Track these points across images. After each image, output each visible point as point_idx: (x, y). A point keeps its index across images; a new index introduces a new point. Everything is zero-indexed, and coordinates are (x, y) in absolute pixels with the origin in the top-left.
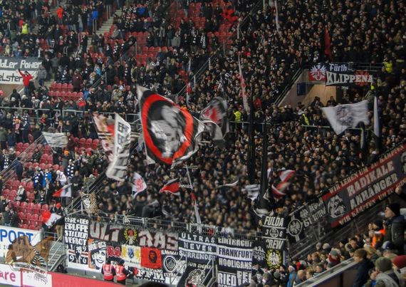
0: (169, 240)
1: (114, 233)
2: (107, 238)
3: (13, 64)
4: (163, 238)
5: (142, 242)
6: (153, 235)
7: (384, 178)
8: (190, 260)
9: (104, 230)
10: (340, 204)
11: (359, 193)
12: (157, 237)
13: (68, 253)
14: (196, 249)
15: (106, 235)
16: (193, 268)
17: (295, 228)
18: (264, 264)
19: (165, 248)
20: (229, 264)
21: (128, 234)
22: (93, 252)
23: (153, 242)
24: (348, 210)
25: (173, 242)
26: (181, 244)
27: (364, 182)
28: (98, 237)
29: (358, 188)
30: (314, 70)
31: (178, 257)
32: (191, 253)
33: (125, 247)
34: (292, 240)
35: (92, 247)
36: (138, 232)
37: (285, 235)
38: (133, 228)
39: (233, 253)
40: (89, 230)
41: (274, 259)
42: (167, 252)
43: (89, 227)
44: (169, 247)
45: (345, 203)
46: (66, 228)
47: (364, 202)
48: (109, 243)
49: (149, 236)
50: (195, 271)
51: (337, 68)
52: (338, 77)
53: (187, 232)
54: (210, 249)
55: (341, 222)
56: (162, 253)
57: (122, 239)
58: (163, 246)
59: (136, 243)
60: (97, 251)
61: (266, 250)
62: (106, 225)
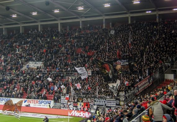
0: (92, 100)
1: (75, 99)
2: (73, 101)
3: (34, 63)
4: (90, 100)
5: (84, 101)
6: (87, 99)
7: (146, 83)
8: (98, 105)
10: (137, 89)
11: (141, 87)
12: (88, 100)
13: (62, 106)
14: (99, 102)
16: (99, 107)
17: (127, 95)
18: (119, 105)
19: (91, 103)
20: (109, 105)
21: (80, 100)
22: (69, 105)
23: (87, 101)
24: (139, 91)
25: (93, 101)
26: (95, 101)
27: (142, 84)
28: (71, 101)
29: (141, 86)
30: (118, 61)
31: (94, 105)
32: (98, 103)
33: (79, 103)
34: (127, 98)
35: (69, 104)
36: (83, 99)
37: (125, 97)
39: (110, 102)
41: (122, 103)
42: (91, 104)
44: (92, 102)
45: (138, 89)
46: (61, 99)
47: (142, 89)
48: (74, 102)
49: (86, 100)
50: (99, 108)
51: (124, 61)
52: (124, 63)
53: (97, 98)
54: (104, 102)
55: (137, 94)
56: (90, 104)
57: (78, 101)
58: (90, 102)
59: (82, 102)
60: (70, 105)
61: (120, 101)
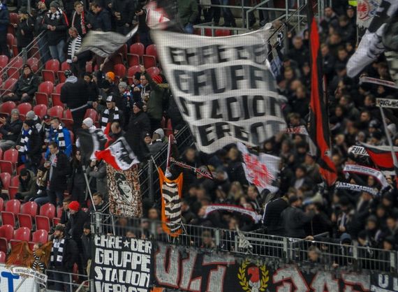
1: (213, 274)
6: (309, 279)
9: (188, 267)
12: (318, 284)
15: (193, 277)
21: (248, 277)
28: (174, 283)
36: (272, 273)
38: (259, 263)
40: (152, 266)
43: (153, 260)
46: (97, 261)
49: (300, 282)
53: (393, 273)
57: (234, 289)
62: (193, 254)
